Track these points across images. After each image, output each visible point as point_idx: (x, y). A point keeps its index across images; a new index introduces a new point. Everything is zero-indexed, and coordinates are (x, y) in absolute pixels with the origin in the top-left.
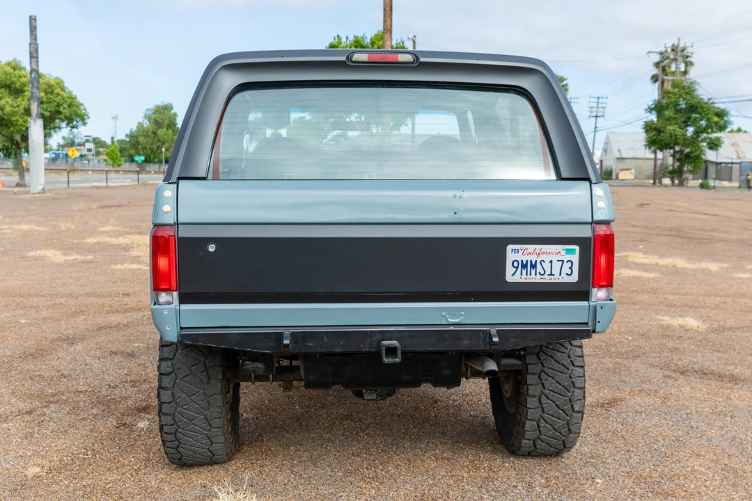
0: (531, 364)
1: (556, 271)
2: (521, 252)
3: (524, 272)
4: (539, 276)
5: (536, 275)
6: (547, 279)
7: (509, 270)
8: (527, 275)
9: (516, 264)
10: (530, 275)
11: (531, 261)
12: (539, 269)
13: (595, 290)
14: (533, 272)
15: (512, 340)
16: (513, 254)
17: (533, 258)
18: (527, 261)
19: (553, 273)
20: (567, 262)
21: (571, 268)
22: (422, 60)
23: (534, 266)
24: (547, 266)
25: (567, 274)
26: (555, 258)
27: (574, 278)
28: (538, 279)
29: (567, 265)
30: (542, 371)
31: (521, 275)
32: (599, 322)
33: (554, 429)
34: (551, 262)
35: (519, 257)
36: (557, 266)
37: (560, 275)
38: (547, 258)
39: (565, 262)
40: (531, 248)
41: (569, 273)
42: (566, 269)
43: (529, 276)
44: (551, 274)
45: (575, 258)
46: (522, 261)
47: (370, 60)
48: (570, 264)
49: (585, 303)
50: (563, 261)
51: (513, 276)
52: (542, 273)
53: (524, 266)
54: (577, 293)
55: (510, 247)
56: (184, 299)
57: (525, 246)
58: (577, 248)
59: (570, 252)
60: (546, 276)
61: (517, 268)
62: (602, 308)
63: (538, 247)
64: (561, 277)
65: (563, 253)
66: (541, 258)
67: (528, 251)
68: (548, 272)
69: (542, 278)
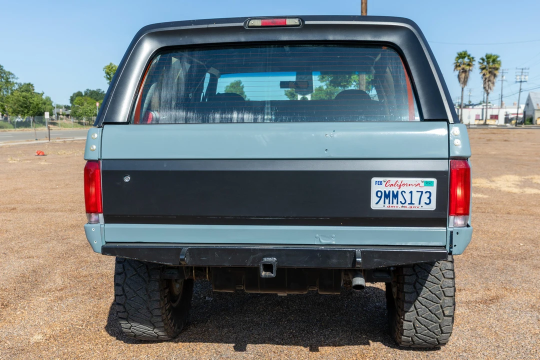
0: (408, 275)
1: (416, 200)
2: (384, 184)
3: (387, 201)
4: (400, 205)
5: (397, 203)
6: (408, 207)
7: (374, 199)
8: (389, 203)
9: (379, 194)
10: (393, 203)
11: (393, 192)
12: (400, 198)
13: (452, 218)
14: (395, 201)
15: (376, 260)
16: (377, 186)
17: (395, 189)
18: (389, 192)
19: (413, 202)
20: (426, 192)
21: (429, 198)
23: (396, 196)
24: (407, 196)
25: (426, 203)
26: (414, 189)
27: (433, 207)
28: (399, 207)
29: (426, 196)
31: (385, 203)
32: (455, 246)
33: (428, 329)
34: (411, 192)
35: (382, 188)
36: (416, 196)
37: (420, 204)
38: (407, 189)
39: (424, 192)
40: (393, 180)
41: (428, 202)
42: (425, 199)
43: (391, 205)
44: (411, 203)
45: (433, 190)
46: (385, 192)
47: (264, 25)
48: (428, 194)
49: (443, 229)
50: (422, 192)
51: (377, 204)
52: (403, 202)
53: (387, 196)
54: (435, 219)
55: (374, 180)
56: (108, 220)
57: (388, 179)
58: (434, 180)
59: (428, 184)
60: (406, 205)
61: (381, 197)
62: (458, 233)
63: (400, 179)
64: (420, 206)
65: (422, 184)
66: (402, 189)
67: (390, 183)
68: (408, 201)
69: (403, 207)
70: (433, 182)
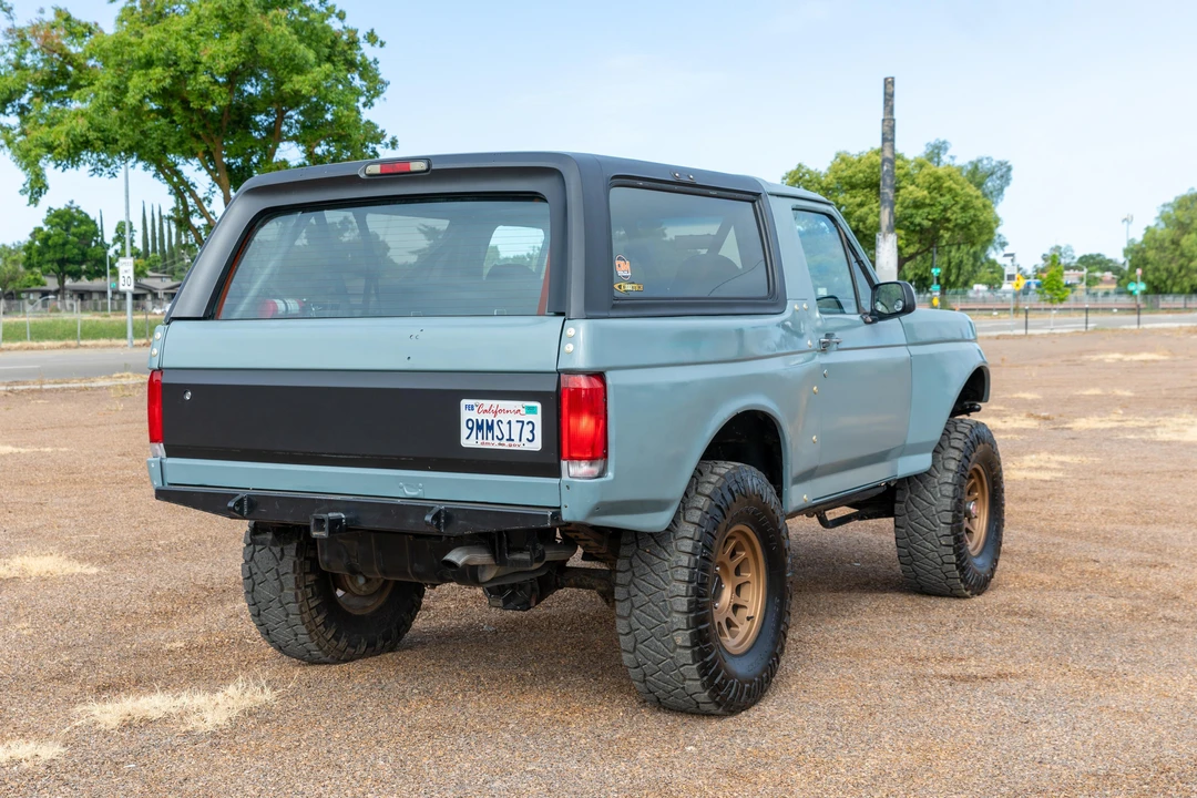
1: (515, 436)
2: (476, 409)
3: (480, 435)
4: (496, 441)
5: (493, 439)
6: (506, 446)
7: (464, 432)
8: (483, 438)
9: (470, 425)
10: (487, 439)
11: (487, 421)
12: (497, 432)
13: (565, 463)
14: (490, 435)
15: (460, 522)
16: (470, 411)
17: (489, 417)
18: (483, 421)
19: (512, 438)
20: (528, 423)
21: (532, 432)
22: (434, 167)
23: (490, 428)
24: (505, 428)
25: (528, 440)
26: (513, 418)
27: (537, 445)
28: (495, 445)
29: (528, 428)
30: (631, 581)
31: (478, 438)
32: (565, 505)
34: (509, 423)
35: (474, 415)
36: (516, 428)
37: (520, 440)
38: (505, 418)
39: (525, 423)
40: (487, 403)
41: (531, 438)
42: (527, 434)
43: (485, 441)
44: (510, 439)
45: (537, 419)
46: (477, 421)
47: (384, 172)
48: (531, 426)
49: (556, 481)
50: (523, 422)
51: (469, 440)
52: (500, 437)
53: (480, 427)
54: (543, 465)
55: (464, 402)
56: (171, 453)
57: (480, 402)
58: (538, 405)
59: (531, 410)
60: (504, 441)
61: (472, 429)
62: (567, 486)
63: (495, 403)
64: (521, 444)
65: (523, 411)
66: (499, 417)
67: (484, 408)
68: (507, 437)
69: (500, 444)
70: (536, 407)
